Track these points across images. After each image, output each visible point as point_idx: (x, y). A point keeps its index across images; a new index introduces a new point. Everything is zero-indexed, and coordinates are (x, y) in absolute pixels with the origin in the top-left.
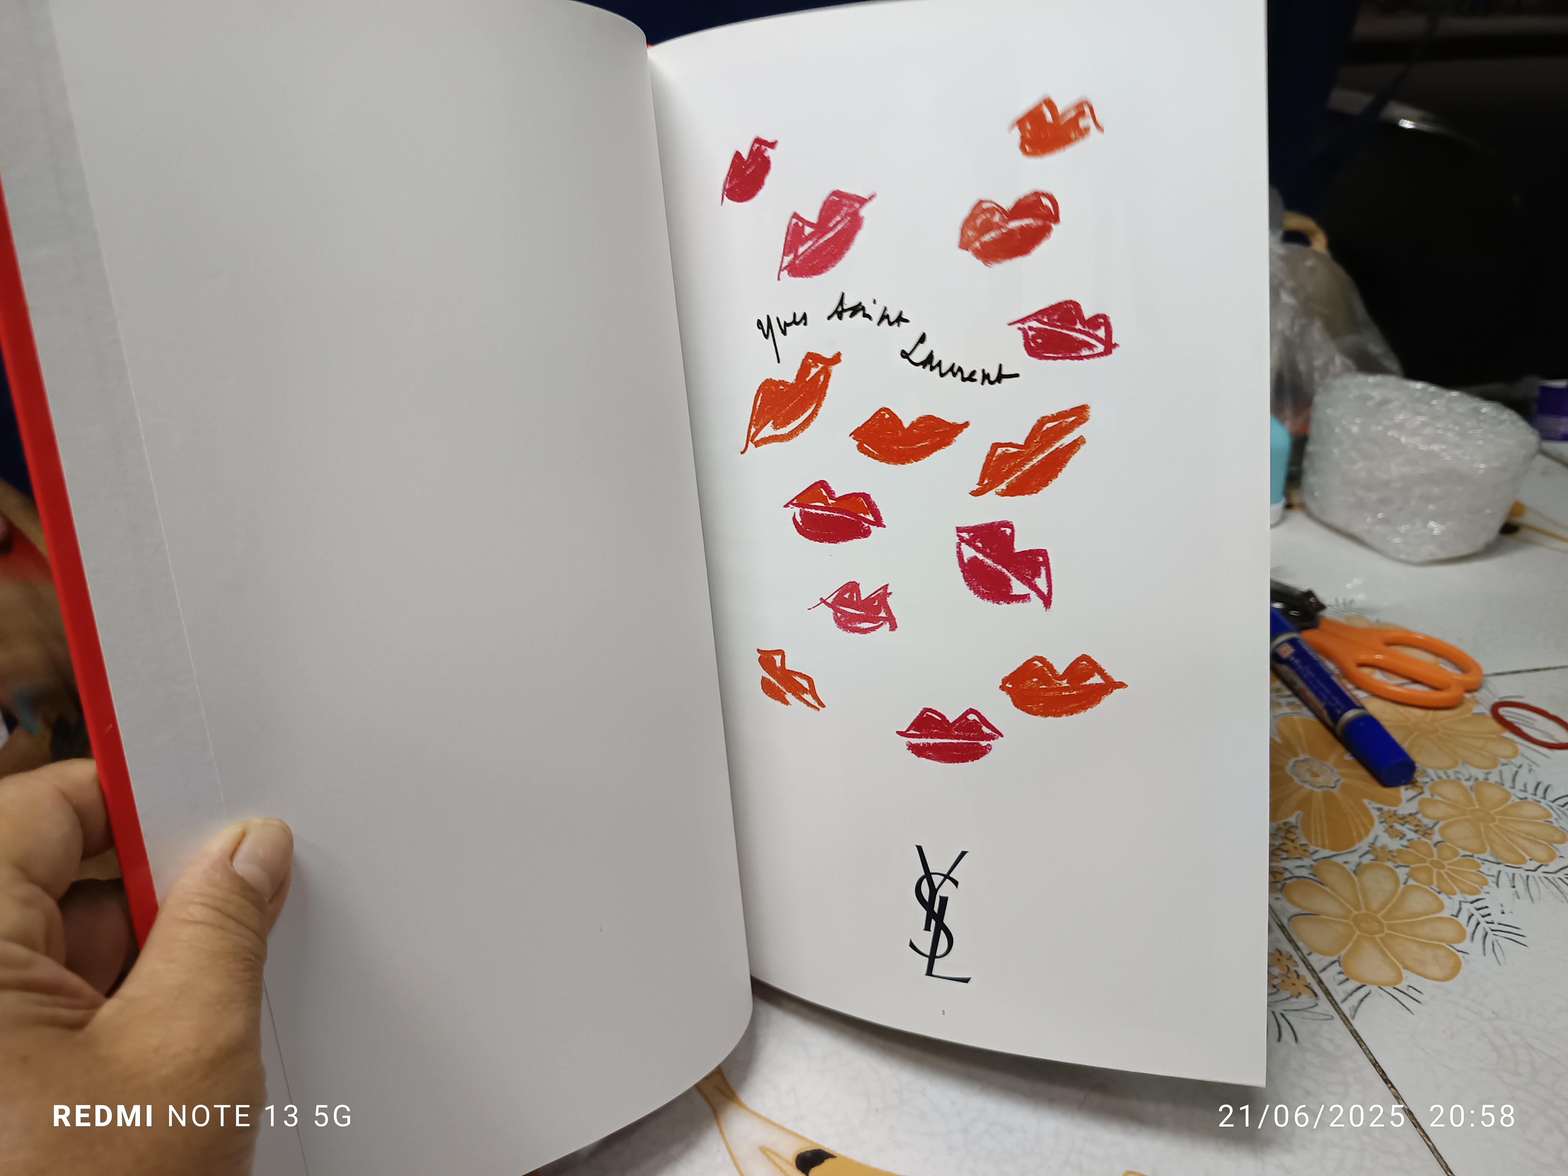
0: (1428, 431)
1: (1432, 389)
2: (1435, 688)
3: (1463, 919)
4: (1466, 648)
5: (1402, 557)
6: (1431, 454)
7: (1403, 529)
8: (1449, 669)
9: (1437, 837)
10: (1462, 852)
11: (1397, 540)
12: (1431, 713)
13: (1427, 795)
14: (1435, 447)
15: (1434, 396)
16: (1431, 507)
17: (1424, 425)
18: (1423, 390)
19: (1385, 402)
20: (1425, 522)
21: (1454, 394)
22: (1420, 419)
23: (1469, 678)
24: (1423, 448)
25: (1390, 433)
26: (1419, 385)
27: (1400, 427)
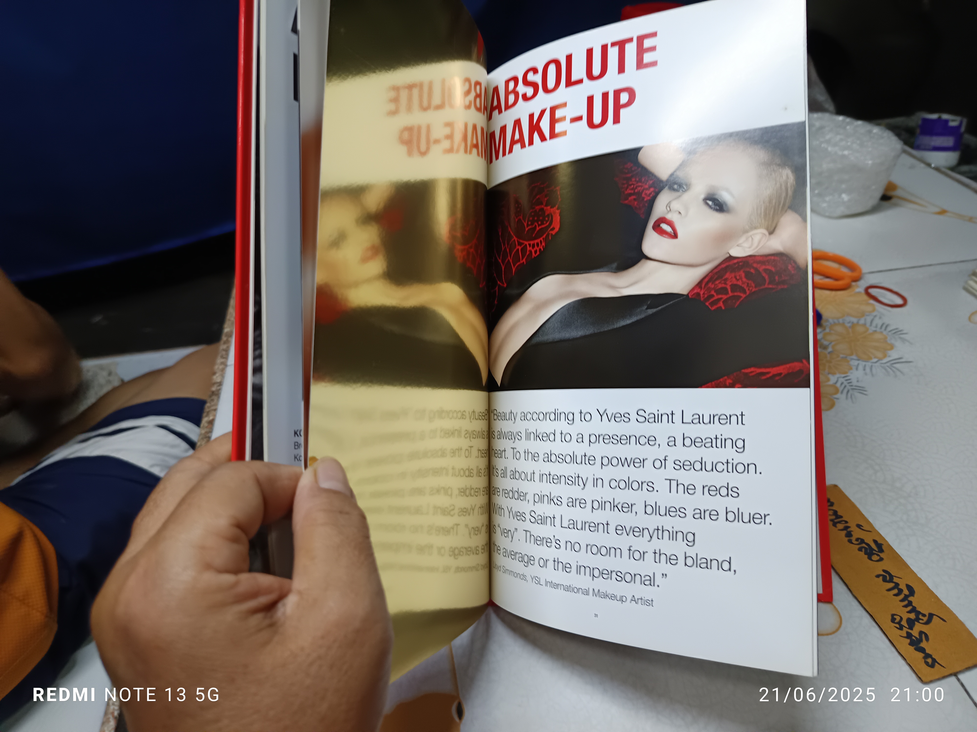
0: (843, 143)
1: (848, 120)
2: (836, 279)
3: (838, 385)
4: (856, 260)
5: (827, 214)
6: (843, 156)
7: (827, 199)
8: (844, 270)
9: (830, 349)
10: (842, 356)
11: (825, 205)
12: (834, 293)
13: (827, 330)
14: (846, 153)
15: (848, 124)
16: (844, 186)
17: (841, 140)
18: (843, 121)
19: (821, 128)
20: (840, 195)
21: (860, 122)
22: (838, 137)
23: (855, 274)
24: (840, 153)
25: (823, 145)
26: (841, 118)
27: (828, 142)
